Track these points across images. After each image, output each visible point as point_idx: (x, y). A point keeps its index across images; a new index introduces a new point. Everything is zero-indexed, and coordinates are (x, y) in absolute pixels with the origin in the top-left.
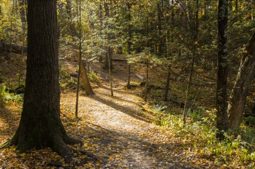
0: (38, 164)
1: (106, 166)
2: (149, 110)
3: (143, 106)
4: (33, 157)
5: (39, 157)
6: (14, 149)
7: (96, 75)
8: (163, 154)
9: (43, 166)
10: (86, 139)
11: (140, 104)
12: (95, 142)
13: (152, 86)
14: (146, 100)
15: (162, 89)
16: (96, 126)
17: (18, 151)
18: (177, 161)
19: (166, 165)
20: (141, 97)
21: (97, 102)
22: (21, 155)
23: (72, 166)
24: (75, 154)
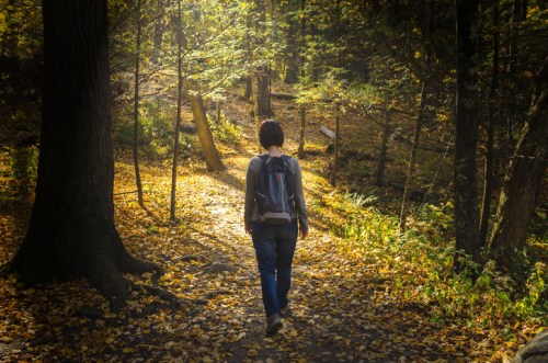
0: (55, 311)
1: (194, 320)
2: (336, 205)
3: (325, 196)
4: (49, 297)
5: (60, 298)
6: (14, 281)
7: (235, 128)
8: (328, 299)
9: (63, 316)
10: (175, 262)
11: (317, 192)
12: (193, 270)
13: (353, 154)
14: (334, 184)
15: (373, 159)
16: (207, 235)
17: (20, 285)
18: (351, 315)
19: (323, 322)
20: (324, 177)
21: (226, 187)
22: (25, 293)
23: (124, 317)
24: (136, 293)
